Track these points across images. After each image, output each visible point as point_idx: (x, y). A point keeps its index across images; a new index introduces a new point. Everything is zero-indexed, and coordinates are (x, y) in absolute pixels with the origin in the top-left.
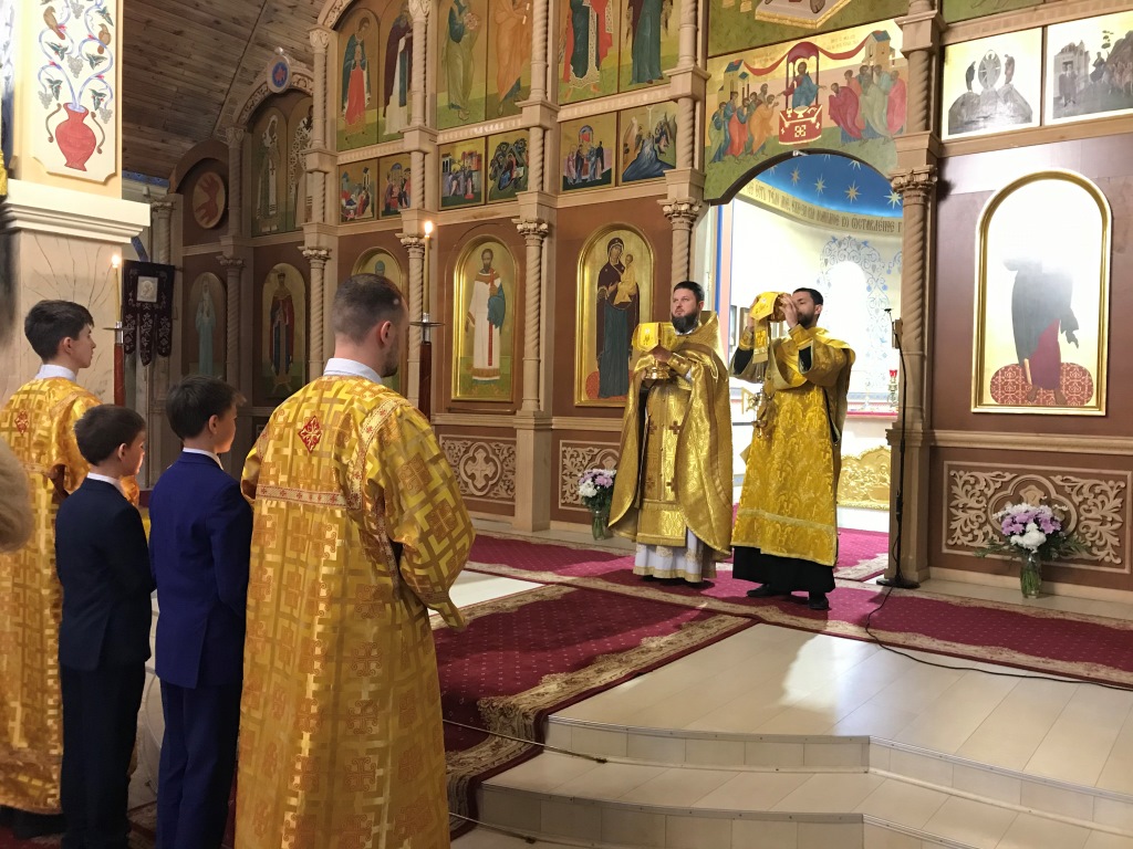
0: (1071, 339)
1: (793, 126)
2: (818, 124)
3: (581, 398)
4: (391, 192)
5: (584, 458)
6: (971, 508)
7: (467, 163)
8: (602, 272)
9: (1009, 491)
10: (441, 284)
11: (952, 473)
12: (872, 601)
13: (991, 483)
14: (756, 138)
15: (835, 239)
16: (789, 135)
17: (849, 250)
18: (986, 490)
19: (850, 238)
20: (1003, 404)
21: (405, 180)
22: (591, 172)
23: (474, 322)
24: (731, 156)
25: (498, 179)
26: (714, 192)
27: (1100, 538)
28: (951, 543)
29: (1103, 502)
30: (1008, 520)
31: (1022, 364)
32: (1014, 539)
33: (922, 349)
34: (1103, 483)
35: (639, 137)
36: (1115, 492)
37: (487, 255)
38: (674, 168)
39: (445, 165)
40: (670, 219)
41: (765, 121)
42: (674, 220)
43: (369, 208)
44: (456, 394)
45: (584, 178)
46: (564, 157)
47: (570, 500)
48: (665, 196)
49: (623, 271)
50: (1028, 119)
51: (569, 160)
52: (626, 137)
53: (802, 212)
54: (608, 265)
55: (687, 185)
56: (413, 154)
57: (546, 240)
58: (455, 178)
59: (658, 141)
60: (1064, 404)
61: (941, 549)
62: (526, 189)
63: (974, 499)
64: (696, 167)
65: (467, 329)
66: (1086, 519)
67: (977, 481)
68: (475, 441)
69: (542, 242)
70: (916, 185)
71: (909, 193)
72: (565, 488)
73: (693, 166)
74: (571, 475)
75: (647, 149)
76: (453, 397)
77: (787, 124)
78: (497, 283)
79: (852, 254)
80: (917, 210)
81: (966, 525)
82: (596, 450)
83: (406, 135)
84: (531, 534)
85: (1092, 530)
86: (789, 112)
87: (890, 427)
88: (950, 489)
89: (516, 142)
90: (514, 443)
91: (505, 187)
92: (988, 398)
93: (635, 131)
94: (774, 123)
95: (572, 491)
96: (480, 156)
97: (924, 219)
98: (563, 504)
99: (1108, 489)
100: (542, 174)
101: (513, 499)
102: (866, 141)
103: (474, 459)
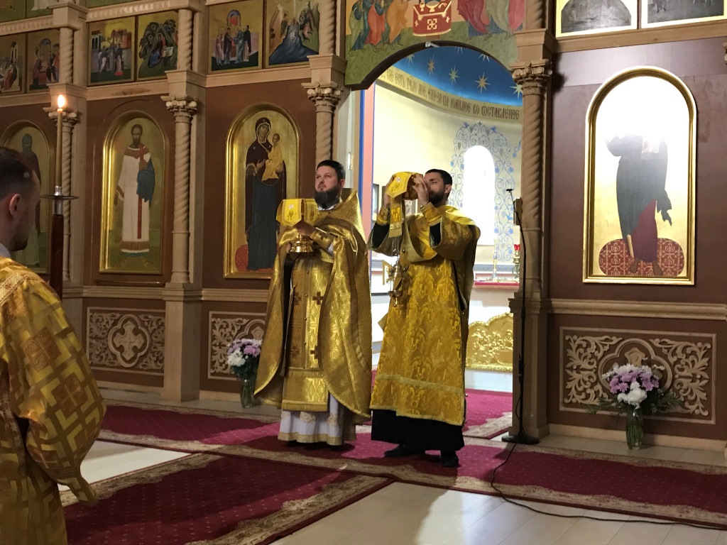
0: (666, 217)
1: (425, 19)
2: (448, 19)
3: (231, 270)
4: (40, 67)
5: (233, 328)
6: (584, 370)
7: (117, 41)
8: (250, 150)
9: (616, 354)
10: (89, 158)
11: (567, 338)
12: (497, 457)
13: (601, 346)
14: (392, 29)
15: (467, 125)
16: (422, 27)
17: (480, 135)
18: (596, 353)
19: (480, 124)
20: (609, 275)
21: (54, 56)
22: (238, 54)
23: (123, 195)
24: (369, 45)
25: (147, 57)
26: (354, 77)
27: (691, 393)
28: (567, 401)
29: (693, 362)
30: (615, 379)
31: (625, 239)
32: (620, 397)
33: (540, 225)
34: (693, 345)
35: (284, 24)
36: (703, 352)
37: (137, 130)
38: (318, 53)
39: (95, 42)
40: (314, 101)
41: (400, 14)
42: (318, 103)
43: (16, 83)
44: (105, 267)
45: (232, 59)
46: (212, 39)
47: (219, 369)
48: (309, 80)
49: (270, 150)
50: (628, 22)
51: (217, 42)
52: (272, 22)
53: (437, 99)
54: (256, 143)
55: (330, 70)
56: (62, 30)
57: (195, 117)
58: (105, 55)
59: (302, 28)
60: (661, 275)
61: (558, 407)
62: (175, 68)
63: (586, 362)
64: (338, 54)
65: (116, 201)
66: (680, 377)
67: (589, 345)
68: (123, 313)
69: (191, 119)
70: (534, 76)
71: (527, 84)
72: (214, 358)
73: (334, 52)
74: (221, 345)
75: (292, 35)
76: (101, 270)
77: (420, 17)
78: (147, 157)
79: (482, 139)
80: (535, 99)
81: (580, 385)
82: (245, 321)
83: (54, 11)
84: (179, 405)
85: (685, 387)
86: (422, 6)
87: (512, 296)
88: (565, 352)
89: (166, 23)
90: (163, 315)
91: (155, 65)
92: (597, 270)
93: (281, 18)
94: (409, 16)
95: (222, 361)
96: (130, 35)
97: (541, 108)
98: (212, 374)
99: (697, 350)
100: (191, 55)
101: (162, 371)
102: (490, 36)
103: (122, 331)
